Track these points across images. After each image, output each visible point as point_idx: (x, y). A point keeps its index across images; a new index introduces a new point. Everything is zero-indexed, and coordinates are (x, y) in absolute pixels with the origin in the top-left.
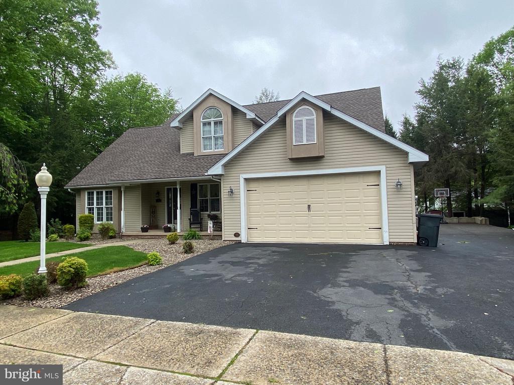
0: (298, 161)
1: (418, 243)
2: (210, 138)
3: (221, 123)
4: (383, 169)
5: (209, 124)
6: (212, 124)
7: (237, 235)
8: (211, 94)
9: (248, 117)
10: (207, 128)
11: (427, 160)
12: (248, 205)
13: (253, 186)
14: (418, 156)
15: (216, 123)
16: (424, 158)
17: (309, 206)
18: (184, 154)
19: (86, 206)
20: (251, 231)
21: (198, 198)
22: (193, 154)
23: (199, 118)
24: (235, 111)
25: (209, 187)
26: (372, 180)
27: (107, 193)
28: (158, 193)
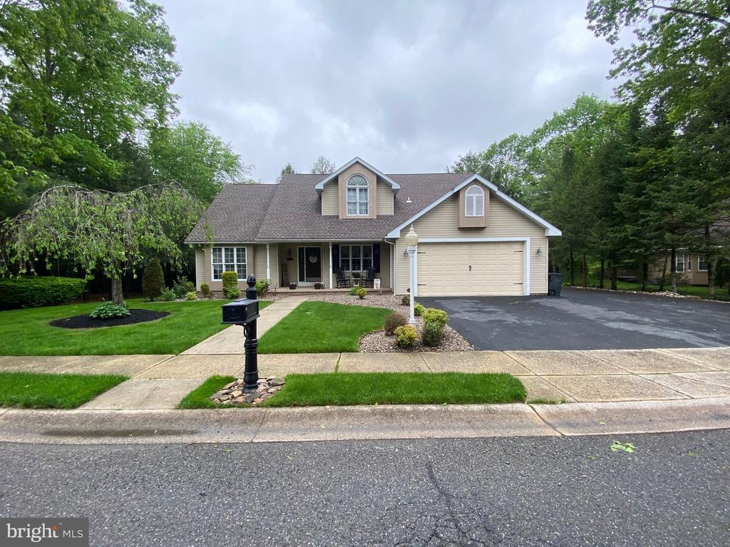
0: (464, 230)
1: (548, 294)
2: (355, 203)
3: (366, 190)
4: (528, 239)
5: (354, 190)
6: (358, 190)
7: (409, 290)
8: (357, 162)
9: (393, 187)
10: (352, 193)
11: (561, 235)
12: (419, 265)
13: (423, 249)
14: (554, 232)
15: (361, 190)
16: (559, 233)
17: (470, 267)
18: (325, 216)
19: (212, 263)
20: (421, 287)
21: (340, 258)
22: (338, 217)
23: (344, 183)
24: (380, 180)
25: (350, 249)
26: (518, 247)
27: (238, 250)
28: (290, 252)
